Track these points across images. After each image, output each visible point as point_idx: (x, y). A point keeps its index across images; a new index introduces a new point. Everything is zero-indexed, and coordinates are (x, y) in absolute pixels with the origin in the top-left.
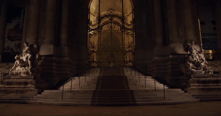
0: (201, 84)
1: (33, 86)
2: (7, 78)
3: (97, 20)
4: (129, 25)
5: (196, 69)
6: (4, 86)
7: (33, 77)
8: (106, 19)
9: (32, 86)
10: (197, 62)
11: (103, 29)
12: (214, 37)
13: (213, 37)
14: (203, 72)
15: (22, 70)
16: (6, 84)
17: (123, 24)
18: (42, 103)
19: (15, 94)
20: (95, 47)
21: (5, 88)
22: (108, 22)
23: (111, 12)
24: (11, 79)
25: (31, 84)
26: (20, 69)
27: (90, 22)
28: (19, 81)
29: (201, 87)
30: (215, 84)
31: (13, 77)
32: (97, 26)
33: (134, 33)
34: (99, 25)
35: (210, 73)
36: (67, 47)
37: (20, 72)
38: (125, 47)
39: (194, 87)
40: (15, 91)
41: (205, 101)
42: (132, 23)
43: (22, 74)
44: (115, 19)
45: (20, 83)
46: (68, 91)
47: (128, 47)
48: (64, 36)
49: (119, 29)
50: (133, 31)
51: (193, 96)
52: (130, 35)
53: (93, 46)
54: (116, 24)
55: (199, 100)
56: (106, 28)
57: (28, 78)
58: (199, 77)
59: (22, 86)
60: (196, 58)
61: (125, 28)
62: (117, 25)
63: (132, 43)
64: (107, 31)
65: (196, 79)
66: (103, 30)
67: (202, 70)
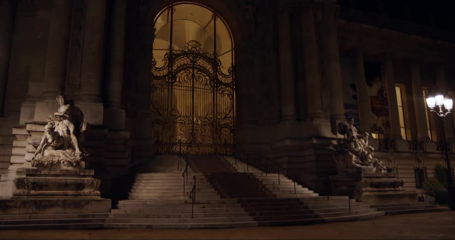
0: (375, 189)
1: (96, 192)
2: (31, 173)
3: (167, 59)
4: (225, 76)
5: (362, 165)
6: (26, 191)
7: (93, 173)
8: (185, 60)
9: (94, 191)
10: (362, 153)
11: (178, 78)
12: (354, 111)
13: (352, 110)
14: (375, 169)
15: (62, 157)
16: (30, 186)
17: (215, 74)
18: (153, 227)
19: (60, 210)
20: (161, 112)
21: (28, 195)
22: (188, 65)
23: (194, 48)
24: (40, 175)
25: (92, 188)
26: (56, 155)
27: (153, 62)
28: (64, 181)
29: (376, 193)
30: (393, 189)
31: (45, 172)
32: (166, 71)
33: (233, 93)
34: (170, 69)
35: (383, 171)
36: (124, 111)
37: (59, 160)
38: (219, 117)
39: (367, 193)
40: (60, 203)
41: (392, 214)
42: (230, 73)
43: (62, 164)
44: (201, 62)
45: (66, 186)
46: (185, 202)
47: (223, 117)
48: (116, 86)
49: (208, 82)
50: (233, 89)
51: (372, 207)
52: (227, 95)
53: (157, 110)
54: (202, 71)
55: (383, 212)
56: (183, 78)
57: (82, 174)
58: (370, 178)
59: (70, 192)
60: (361, 146)
61: (218, 80)
62: (203, 74)
63: (231, 111)
64: (185, 84)
65: (369, 180)
66: (178, 80)
67: (372, 167)
